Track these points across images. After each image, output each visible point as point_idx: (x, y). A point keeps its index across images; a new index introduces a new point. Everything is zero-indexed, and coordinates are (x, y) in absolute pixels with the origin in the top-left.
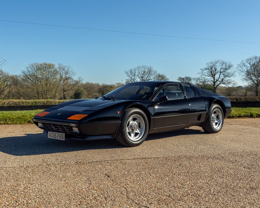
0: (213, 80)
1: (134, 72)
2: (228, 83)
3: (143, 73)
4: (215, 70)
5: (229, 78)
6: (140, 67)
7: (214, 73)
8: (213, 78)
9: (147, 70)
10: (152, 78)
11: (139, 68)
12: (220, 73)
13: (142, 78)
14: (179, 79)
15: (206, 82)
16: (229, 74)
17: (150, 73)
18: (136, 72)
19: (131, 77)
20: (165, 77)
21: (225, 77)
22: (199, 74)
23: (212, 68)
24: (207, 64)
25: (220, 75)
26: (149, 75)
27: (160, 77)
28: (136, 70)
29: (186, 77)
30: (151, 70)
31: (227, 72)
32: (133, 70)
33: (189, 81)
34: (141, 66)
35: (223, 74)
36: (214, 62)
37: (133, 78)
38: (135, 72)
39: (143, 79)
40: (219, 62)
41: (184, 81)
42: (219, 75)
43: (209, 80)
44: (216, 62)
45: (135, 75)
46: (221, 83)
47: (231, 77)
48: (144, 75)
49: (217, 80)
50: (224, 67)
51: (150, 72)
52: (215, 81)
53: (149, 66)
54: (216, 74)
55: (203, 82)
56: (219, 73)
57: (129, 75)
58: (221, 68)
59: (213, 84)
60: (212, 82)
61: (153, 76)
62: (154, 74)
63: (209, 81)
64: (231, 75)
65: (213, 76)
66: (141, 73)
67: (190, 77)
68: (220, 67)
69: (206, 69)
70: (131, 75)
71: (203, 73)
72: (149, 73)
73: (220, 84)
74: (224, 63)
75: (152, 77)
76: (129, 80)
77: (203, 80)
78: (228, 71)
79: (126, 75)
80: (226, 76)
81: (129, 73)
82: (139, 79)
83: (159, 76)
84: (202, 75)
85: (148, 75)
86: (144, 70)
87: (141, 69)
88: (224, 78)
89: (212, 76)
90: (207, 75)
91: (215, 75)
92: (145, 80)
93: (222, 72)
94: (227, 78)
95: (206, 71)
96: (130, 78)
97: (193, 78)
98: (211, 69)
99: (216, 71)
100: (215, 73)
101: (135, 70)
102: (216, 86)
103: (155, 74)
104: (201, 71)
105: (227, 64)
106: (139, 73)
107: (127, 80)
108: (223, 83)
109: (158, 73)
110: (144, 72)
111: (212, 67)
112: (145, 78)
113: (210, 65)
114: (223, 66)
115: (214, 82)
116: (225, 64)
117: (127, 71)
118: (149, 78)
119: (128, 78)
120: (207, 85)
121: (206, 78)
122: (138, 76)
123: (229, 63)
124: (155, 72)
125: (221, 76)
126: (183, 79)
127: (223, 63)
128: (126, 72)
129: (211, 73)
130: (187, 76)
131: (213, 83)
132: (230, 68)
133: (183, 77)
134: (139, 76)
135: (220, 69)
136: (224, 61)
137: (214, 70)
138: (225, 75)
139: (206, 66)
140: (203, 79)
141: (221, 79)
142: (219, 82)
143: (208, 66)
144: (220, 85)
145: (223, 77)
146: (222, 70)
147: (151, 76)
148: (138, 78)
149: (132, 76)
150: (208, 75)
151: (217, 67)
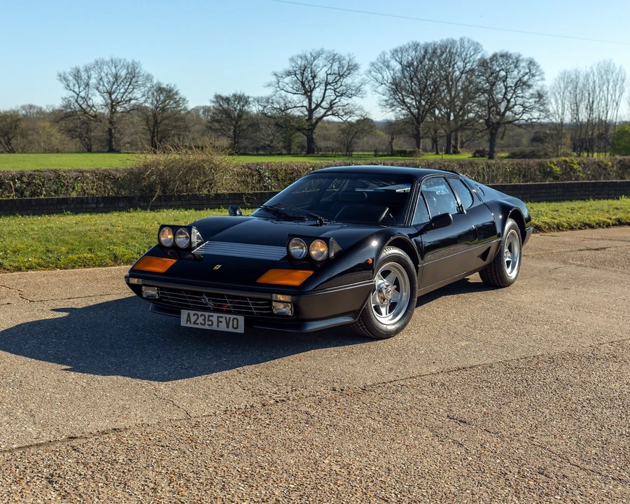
0: (306, 103)
1: (84, 75)
2: (346, 114)
3: (112, 80)
4: (314, 77)
5: (350, 101)
6: (103, 63)
7: (310, 86)
8: (307, 100)
9: (123, 73)
10: (139, 96)
11: (99, 64)
12: (326, 86)
13: (110, 94)
14: (215, 100)
15: (289, 111)
16: (348, 87)
17: (134, 80)
18: (93, 76)
19: (77, 90)
20: (177, 93)
21: (337, 96)
22: (268, 85)
23: (304, 70)
24: (292, 60)
25: (326, 90)
26: (131, 87)
27: (161, 93)
28: (92, 72)
29: (234, 95)
30: (137, 71)
31: (343, 83)
32: (82, 69)
33: (243, 106)
34: (107, 59)
35: (332, 88)
36: (309, 56)
37: (83, 94)
38: (89, 78)
39: (113, 97)
40: (324, 56)
41: (228, 104)
42: (323, 91)
43: (297, 104)
44: (314, 55)
45: (87, 85)
46: (329, 113)
47: (354, 98)
48: (115, 87)
49: (318, 106)
50: (336, 68)
51: (132, 76)
52: (313, 106)
53: (131, 62)
54: (314, 88)
55: (280, 109)
56: (323, 87)
57: (71, 85)
58: (329, 72)
59: (306, 116)
60: (304, 109)
61: (143, 89)
62: (144, 85)
63: (295, 107)
64: (353, 92)
65: (308, 93)
66: (105, 80)
67: (246, 95)
68: (325, 69)
69: (289, 74)
70: (77, 86)
71: (280, 83)
72: (129, 80)
73: (325, 115)
74: (336, 57)
75: (137, 94)
76: (73, 101)
77: (282, 104)
78: (345, 80)
79: (62, 85)
80: (342, 95)
81: (71, 78)
82: (102, 98)
83: (160, 90)
84: (278, 89)
85: (126, 87)
86: (114, 71)
87: (105, 69)
88: (337, 100)
89: (305, 93)
90: (290, 90)
91: (311, 91)
92: (120, 100)
93: (329, 84)
94: (344, 100)
95: (288, 79)
96: (74, 94)
97: (254, 99)
98: (302, 74)
99: (316, 80)
100: (312, 86)
101: (87, 70)
102: (314, 121)
103: (149, 85)
104: (274, 79)
105: (344, 62)
106: (101, 79)
107: (64, 99)
108: (333, 114)
109: (155, 81)
110: (116, 77)
111: (306, 67)
112: (119, 97)
113: (299, 62)
114: (333, 67)
115: (311, 111)
116: (338, 62)
117: (65, 74)
118: (130, 96)
119: (68, 94)
120: (293, 118)
121: (289, 99)
122: (97, 89)
123: (348, 59)
124: (149, 78)
125: (327, 94)
126: (227, 100)
127: (333, 59)
128: (60, 76)
129: (303, 84)
130: (239, 93)
131: (307, 113)
132: (352, 71)
133: (227, 96)
134: (101, 87)
135: (326, 75)
136: (335, 52)
137: (310, 78)
138: (337, 90)
139: (288, 66)
140: (281, 101)
141: (329, 102)
142: (323, 111)
143: (293, 64)
144: (325, 118)
145: (333, 98)
146: (331, 78)
147: (135, 91)
148: (98, 93)
149: (81, 89)
150: (295, 92)
151: (319, 69)
